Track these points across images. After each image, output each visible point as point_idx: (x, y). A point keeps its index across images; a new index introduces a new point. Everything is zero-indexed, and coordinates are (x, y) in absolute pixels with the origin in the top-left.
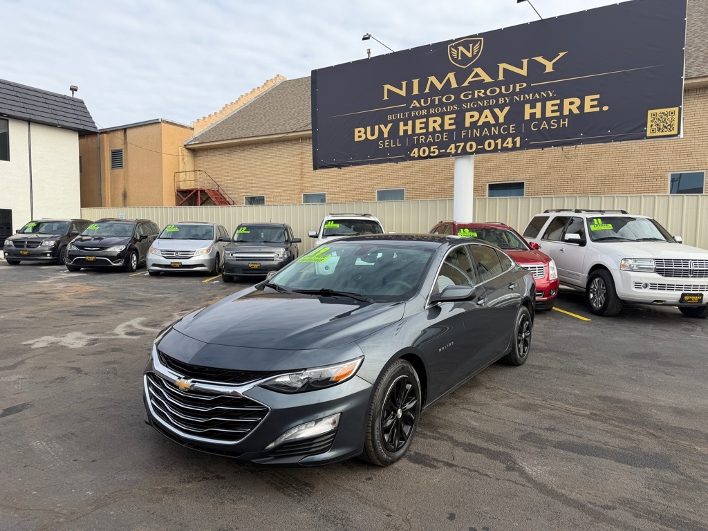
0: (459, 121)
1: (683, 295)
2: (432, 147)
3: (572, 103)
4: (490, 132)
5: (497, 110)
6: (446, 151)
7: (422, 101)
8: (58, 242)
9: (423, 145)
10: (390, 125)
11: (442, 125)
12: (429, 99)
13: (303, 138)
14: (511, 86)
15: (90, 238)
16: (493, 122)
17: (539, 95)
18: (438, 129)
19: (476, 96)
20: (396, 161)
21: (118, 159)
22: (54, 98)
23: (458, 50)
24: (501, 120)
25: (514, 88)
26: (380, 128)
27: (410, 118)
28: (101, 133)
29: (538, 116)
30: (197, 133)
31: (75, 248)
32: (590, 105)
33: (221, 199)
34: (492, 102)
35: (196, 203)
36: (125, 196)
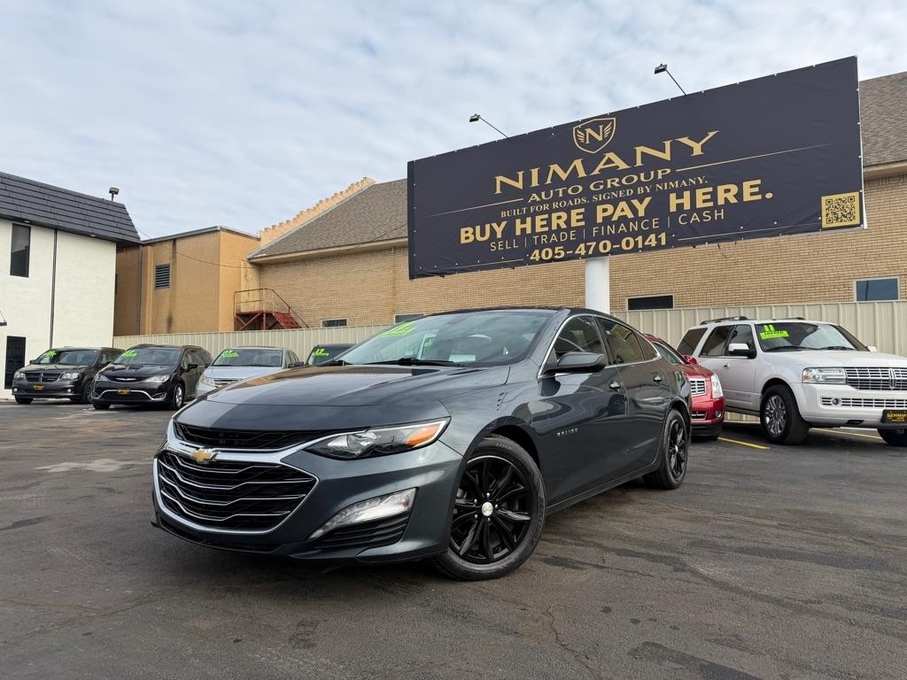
0: (589, 216)
1: (885, 412)
2: (557, 249)
3: (727, 191)
4: (628, 227)
5: (635, 202)
6: (574, 252)
7: (543, 193)
8: (83, 375)
9: (545, 246)
10: (504, 224)
11: (568, 222)
12: (551, 192)
13: (397, 248)
14: (652, 173)
15: (123, 367)
16: (630, 215)
17: (687, 183)
18: (563, 226)
19: (609, 186)
20: (513, 266)
21: (163, 276)
22: (88, 202)
23: (585, 132)
24: (641, 213)
25: (656, 174)
26: (491, 227)
27: (528, 214)
28: (144, 245)
29: (687, 207)
30: (264, 244)
31: (104, 379)
32: (750, 191)
33: (292, 324)
34: (630, 192)
35: (260, 328)
36: (170, 321)
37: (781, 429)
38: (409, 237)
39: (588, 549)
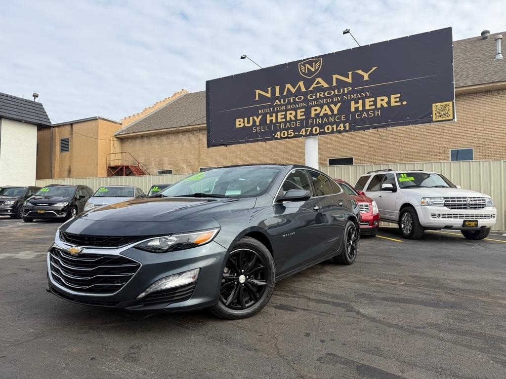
0: (307, 113)
1: (464, 221)
2: (289, 131)
3: (382, 100)
4: (328, 120)
5: (332, 106)
6: (299, 133)
7: (282, 100)
8: (17, 202)
9: (283, 129)
10: (260, 117)
11: (296, 116)
12: (287, 99)
13: (200, 130)
14: (342, 89)
15: (41, 197)
16: (330, 113)
17: (361, 95)
18: (293, 119)
19: (318, 97)
20: (265, 141)
21: (65, 145)
22: (20, 102)
23: (305, 67)
24: (336, 112)
25: (344, 91)
26: (253, 118)
27: (274, 112)
28: (53, 127)
29: (360, 109)
30: (124, 127)
31: (30, 204)
32: (394, 100)
33: (141, 173)
34: (329, 100)
35: (122, 175)
36: (69, 171)
37: (410, 231)
38: (207, 124)
39: (300, 299)
